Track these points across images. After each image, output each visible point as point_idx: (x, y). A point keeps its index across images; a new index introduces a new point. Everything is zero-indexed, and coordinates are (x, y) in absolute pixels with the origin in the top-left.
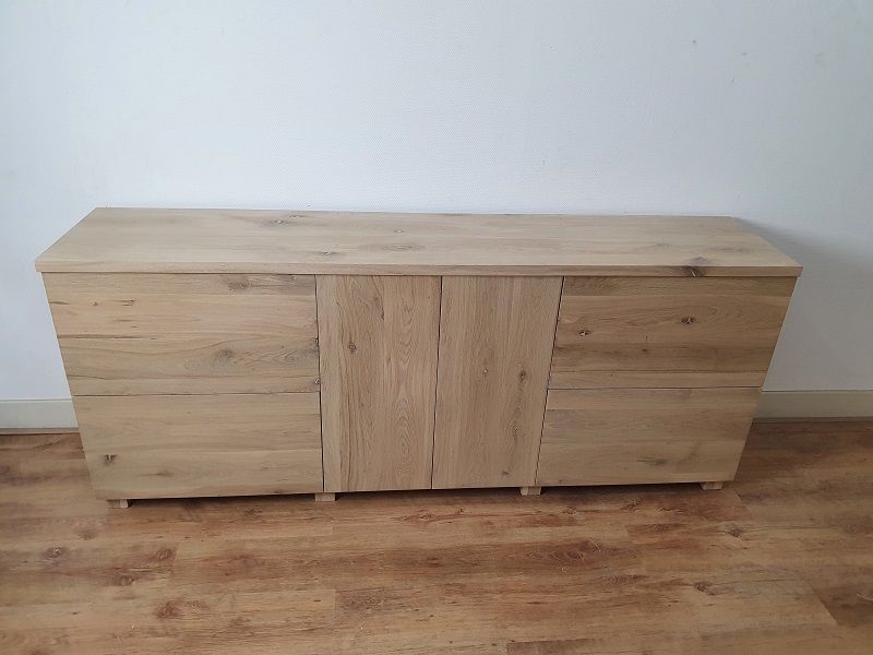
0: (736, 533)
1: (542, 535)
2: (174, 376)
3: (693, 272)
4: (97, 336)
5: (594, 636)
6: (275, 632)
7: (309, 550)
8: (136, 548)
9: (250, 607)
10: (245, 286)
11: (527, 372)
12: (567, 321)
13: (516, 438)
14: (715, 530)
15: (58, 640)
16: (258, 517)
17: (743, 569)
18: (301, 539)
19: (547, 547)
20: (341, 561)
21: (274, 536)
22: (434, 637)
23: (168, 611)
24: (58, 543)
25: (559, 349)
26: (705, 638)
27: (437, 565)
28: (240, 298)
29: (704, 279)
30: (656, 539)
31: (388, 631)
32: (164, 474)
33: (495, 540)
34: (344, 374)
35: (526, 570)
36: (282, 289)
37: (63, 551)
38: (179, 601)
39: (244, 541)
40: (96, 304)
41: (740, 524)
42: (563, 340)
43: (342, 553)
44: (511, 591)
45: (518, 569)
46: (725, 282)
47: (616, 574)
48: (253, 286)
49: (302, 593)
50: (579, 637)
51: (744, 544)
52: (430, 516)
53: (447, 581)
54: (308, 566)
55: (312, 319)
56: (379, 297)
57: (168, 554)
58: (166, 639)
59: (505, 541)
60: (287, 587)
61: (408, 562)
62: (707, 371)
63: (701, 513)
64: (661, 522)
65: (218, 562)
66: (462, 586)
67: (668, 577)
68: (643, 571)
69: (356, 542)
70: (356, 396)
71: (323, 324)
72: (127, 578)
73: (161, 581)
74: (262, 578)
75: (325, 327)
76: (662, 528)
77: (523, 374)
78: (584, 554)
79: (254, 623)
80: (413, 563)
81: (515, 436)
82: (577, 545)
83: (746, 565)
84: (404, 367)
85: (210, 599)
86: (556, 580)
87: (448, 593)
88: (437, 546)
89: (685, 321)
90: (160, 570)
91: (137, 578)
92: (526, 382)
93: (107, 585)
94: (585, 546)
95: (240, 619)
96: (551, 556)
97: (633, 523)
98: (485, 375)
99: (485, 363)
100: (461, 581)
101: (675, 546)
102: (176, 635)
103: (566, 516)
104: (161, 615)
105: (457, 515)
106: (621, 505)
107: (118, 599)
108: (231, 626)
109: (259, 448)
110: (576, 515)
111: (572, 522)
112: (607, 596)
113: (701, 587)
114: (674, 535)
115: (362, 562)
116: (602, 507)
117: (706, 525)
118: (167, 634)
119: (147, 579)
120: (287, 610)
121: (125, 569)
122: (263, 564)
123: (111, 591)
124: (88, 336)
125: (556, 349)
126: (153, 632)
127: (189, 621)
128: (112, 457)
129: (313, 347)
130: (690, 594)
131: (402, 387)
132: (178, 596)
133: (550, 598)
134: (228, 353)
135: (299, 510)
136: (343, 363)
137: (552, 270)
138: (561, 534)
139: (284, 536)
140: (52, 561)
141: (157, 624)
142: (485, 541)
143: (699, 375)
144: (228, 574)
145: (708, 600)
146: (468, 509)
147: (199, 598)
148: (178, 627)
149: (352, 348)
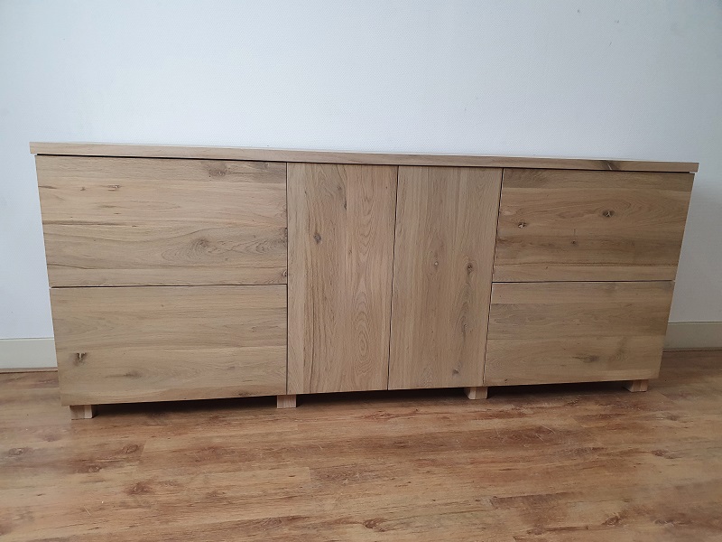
0: (673, 418)
1: (497, 424)
2: (152, 266)
3: (610, 167)
4: (81, 223)
5: (572, 490)
6: (253, 500)
7: (278, 441)
8: (101, 445)
9: (225, 483)
10: (223, 173)
11: (474, 266)
12: (507, 213)
13: (464, 335)
14: (654, 417)
15: (22, 517)
16: (223, 421)
17: (690, 441)
18: (268, 434)
19: (504, 432)
20: (310, 447)
21: (242, 433)
22: (417, 498)
23: (140, 489)
24: (20, 445)
25: (501, 241)
26: (679, 488)
27: (404, 447)
28: (219, 185)
29: (619, 174)
30: (602, 423)
31: (369, 495)
32: (132, 375)
33: (455, 429)
34: (309, 265)
35: (491, 448)
36: (257, 177)
37: (25, 450)
38: (150, 482)
39: (211, 437)
40: (83, 189)
41: (675, 413)
42: (504, 232)
43: (311, 442)
44: (482, 462)
45: (484, 447)
46: (636, 177)
47: (576, 447)
48: (230, 173)
49: (275, 472)
50: (560, 491)
51: (684, 425)
52: (389, 415)
53: (417, 458)
54: (277, 453)
55: (282, 208)
56: (342, 187)
57: (136, 449)
58: (139, 510)
59: (464, 429)
60: (260, 468)
61: (375, 446)
62: (628, 265)
63: (635, 406)
64: (603, 413)
65: (188, 453)
66: (433, 460)
67: (625, 447)
68: (600, 445)
69: (321, 434)
70: (320, 289)
71: (292, 213)
72: (94, 467)
73: (128, 468)
74: (233, 462)
75: (294, 216)
76: (604, 417)
77: (470, 267)
78: (541, 435)
79: (229, 494)
80: (381, 446)
81: (464, 331)
82: (532, 429)
83: (691, 438)
84: (363, 259)
85: (182, 479)
86: (521, 453)
87: (421, 466)
88: (400, 434)
89: (605, 214)
90: (128, 460)
91: (105, 467)
92: (473, 275)
93: (74, 472)
94: (540, 430)
95: (215, 493)
96: (511, 438)
97: (577, 414)
98: (436, 267)
99: (436, 256)
100: (432, 457)
101: (620, 428)
102: (149, 507)
103: (516, 412)
104: (132, 492)
105: (414, 413)
106: (562, 404)
107: (85, 482)
108: (207, 498)
109: (227, 345)
110: (524, 410)
111: (521, 415)
112: (574, 462)
113: (659, 454)
114: (618, 420)
115: (332, 448)
116: (545, 405)
117: (643, 414)
118: (140, 506)
119: (115, 467)
120: (263, 484)
121: (91, 460)
122: (233, 452)
123: (79, 477)
124: (73, 223)
125: (499, 241)
126: (124, 505)
127: (162, 496)
128: (83, 355)
129: (282, 237)
130: (650, 458)
131: (362, 279)
132: (149, 478)
133: (520, 466)
134: (203, 242)
135: (262, 414)
136: (309, 253)
137: (494, 161)
138: (515, 423)
139: (251, 432)
140: (14, 457)
141: (129, 499)
142: (445, 430)
143: (620, 269)
144: (197, 461)
145: (669, 462)
146: (422, 410)
147: (171, 479)
148: (152, 500)
149: (318, 238)
